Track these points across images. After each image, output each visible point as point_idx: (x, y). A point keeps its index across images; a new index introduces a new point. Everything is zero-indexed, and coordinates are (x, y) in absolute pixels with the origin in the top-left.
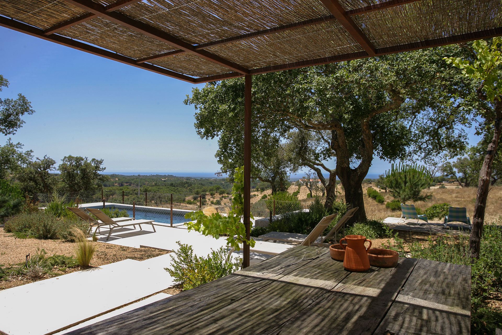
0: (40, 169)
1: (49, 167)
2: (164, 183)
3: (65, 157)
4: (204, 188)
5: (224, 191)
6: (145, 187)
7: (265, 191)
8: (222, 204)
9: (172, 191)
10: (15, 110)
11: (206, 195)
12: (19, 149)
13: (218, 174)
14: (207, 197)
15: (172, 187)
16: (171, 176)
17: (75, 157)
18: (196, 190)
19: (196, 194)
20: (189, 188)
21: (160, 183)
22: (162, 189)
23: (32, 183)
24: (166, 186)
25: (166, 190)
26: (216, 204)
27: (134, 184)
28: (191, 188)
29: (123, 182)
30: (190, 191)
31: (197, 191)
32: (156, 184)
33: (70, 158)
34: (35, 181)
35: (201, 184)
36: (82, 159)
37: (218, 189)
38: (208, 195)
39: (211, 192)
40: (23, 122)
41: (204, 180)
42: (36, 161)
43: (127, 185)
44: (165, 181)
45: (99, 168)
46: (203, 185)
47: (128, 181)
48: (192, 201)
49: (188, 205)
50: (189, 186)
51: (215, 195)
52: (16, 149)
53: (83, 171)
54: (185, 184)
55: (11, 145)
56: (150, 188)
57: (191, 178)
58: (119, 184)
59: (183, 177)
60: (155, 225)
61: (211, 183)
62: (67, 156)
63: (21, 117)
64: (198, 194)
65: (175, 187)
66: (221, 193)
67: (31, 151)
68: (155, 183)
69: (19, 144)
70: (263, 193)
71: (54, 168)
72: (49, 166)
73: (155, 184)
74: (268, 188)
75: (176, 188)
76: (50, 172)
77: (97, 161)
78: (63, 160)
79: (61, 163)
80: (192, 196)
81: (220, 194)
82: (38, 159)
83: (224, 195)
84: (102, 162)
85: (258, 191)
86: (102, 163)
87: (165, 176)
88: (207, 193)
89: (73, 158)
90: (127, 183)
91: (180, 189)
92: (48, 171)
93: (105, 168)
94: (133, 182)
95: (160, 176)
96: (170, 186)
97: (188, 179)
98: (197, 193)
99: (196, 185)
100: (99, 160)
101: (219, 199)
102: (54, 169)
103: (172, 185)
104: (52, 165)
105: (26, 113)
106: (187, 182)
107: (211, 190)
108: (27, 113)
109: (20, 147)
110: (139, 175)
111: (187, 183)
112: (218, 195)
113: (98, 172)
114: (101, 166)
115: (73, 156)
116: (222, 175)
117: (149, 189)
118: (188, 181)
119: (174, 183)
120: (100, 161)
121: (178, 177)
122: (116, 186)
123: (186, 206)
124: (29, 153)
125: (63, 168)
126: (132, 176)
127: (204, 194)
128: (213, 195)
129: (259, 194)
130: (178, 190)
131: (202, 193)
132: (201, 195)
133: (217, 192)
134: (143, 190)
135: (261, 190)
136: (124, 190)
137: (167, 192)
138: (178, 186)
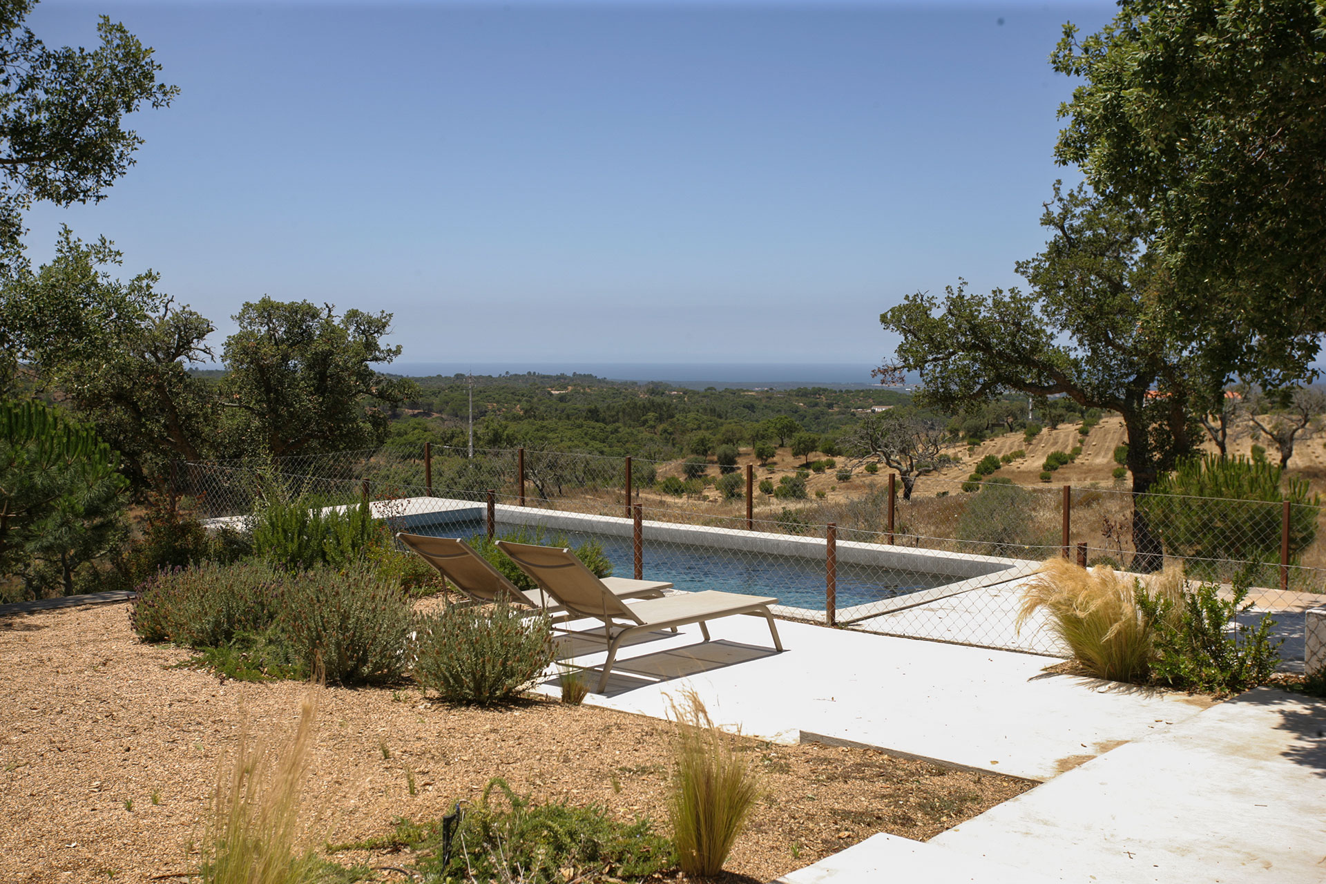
0: (154, 354)
1: (184, 346)
2: (562, 405)
3: (248, 306)
4: (728, 426)
5: (814, 441)
6: (495, 425)
7: (987, 442)
8: (810, 491)
9: (594, 438)
11: (739, 455)
13: (884, 372)
14: (741, 463)
15: (593, 423)
16: (584, 381)
17: (286, 303)
18: (696, 436)
19: (695, 451)
20: (660, 427)
21: (542, 408)
22: (554, 430)
24: (568, 417)
25: (569, 434)
26: (785, 496)
27: (440, 412)
28: (671, 429)
30: (667, 440)
31: (702, 441)
32: (529, 413)
33: (267, 310)
35: (713, 411)
36: (315, 315)
37: (787, 431)
38: (747, 454)
39: (759, 444)
41: (721, 396)
43: (414, 416)
44: (562, 399)
45: (376, 347)
46: (720, 417)
48: (682, 479)
49: (669, 499)
50: (660, 419)
51: (775, 459)
52: (95, 266)
53: (320, 363)
54: (645, 409)
55: (76, 250)
56: (512, 428)
57: (668, 386)
59: (634, 383)
60: (784, 618)
61: (751, 408)
62: (255, 300)
64: (705, 453)
65: (604, 421)
66: (803, 448)
67: (149, 275)
68: (525, 405)
70: (978, 449)
71: (206, 351)
72: (189, 342)
73: (526, 412)
74: (997, 430)
75: (609, 428)
76: (187, 365)
77: (370, 322)
78: (240, 318)
79: (235, 330)
80: (680, 461)
81: (795, 455)
83: (812, 457)
84: (384, 326)
86: (387, 329)
87: (562, 377)
88: (742, 449)
89: (278, 307)
90: (413, 406)
91: (624, 431)
92: (181, 363)
93: (398, 351)
94: (436, 401)
95: (544, 377)
96: (586, 418)
97: (656, 389)
98: (702, 449)
99: (692, 415)
100: (376, 315)
101: (793, 475)
102: (202, 355)
103: (594, 414)
104: (201, 336)
105: (142, 102)
106: (652, 403)
107: (757, 437)
110: (459, 376)
111: (654, 406)
112: (789, 459)
113: (372, 366)
114: (383, 342)
115: (276, 299)
116: (902, 380)
117: (509, 431)
118: (658, 399)
119: (601, 406)
120: (379, 321)
121: (613, 383)
123: (662, 503)
124: (143, 284)
125: (241, 348)
126: (431, 378)
127: (729, 452)
128: (768, 457)
129: (960, 455)
130: (619, 435)
131: (722, 449)
132: (715, 458)
133: (782, 446)
134: (483, 434)
135: (971, 437)
136: (411, 437)
137: (576, 442)
138: (617, 421)
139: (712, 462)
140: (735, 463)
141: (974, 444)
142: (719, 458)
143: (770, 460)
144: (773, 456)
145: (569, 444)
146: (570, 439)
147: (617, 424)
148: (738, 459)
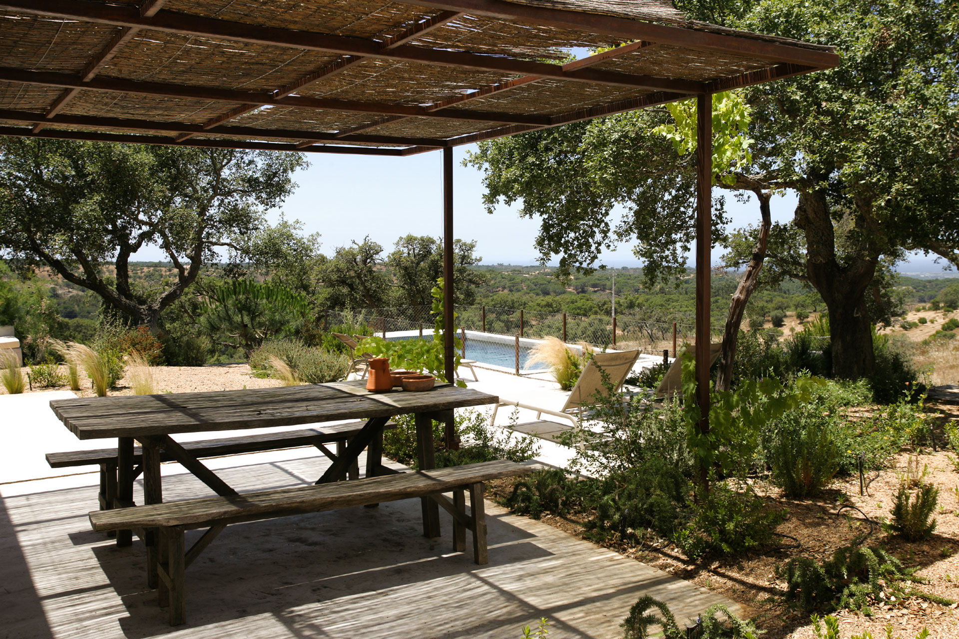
0: (355, 262)
1: (370, 258)
3: (401, 238)
6: (630, 297)
10: (281, 165)
11: (786, 316)
12: (298, 231)
14: (786, 321)
17: (419, 236)
19: (759, 314)
22: (677, 301)
23: (345, 290)
24: (686, 293)
25: (686, 303)
29: (585, 285)
31: (761, 309)
33: (410, 240)
34: (351, 287)
38: (791, 316)
39: (799, 310)
40: (296, 185)
42: (351, 248)
43: (594, 292)
44: (687, 282)
47: (598, 282)
51: (809, 320)
52: (293, 231)
55: (285, 225)
58: (576, 289)
62: (404, 236)
63: (290, 175)
64: (765, 315)
67: (318, 234)
69: (297, 222)
71: (381, 259)
72: (372, 256)
77: (466, 245)
78: (397, 244)
79: (393, 249)
82: (354, 242)
85: (936, 307)
88: (788, 313)
89: (415, 239)
90: (594, 286)
94: (608, 283)
98: (762, 313)
100: (469, 242)
104: (376, 254)
105: (298, 168)
107: (798, 306)
108: (300, 168)
109: (300, 228)
115: (415, 235)
117: (640, 301)
120: (471, 244)
122: (570, 292)
125: (396, 260)
127: (778, 314)
128: (804, 318)
129: (937, 318)
130: (718, 304)
131: (774, 313)
132: (770, 318)
133: (815, 311)
134: (623, 302)
135: (948, 307)
136: (579, 304)
137: (690, 308)
138: (718, 295)
139: (768, 321)
140: (783, 321)
141: (949, 311)
142: (772, 318)
143: (806, 320)
144: (807, 317)
145: (686, 309)
146: (687, 307)
147: (718, 297)
148: (784, 319)
